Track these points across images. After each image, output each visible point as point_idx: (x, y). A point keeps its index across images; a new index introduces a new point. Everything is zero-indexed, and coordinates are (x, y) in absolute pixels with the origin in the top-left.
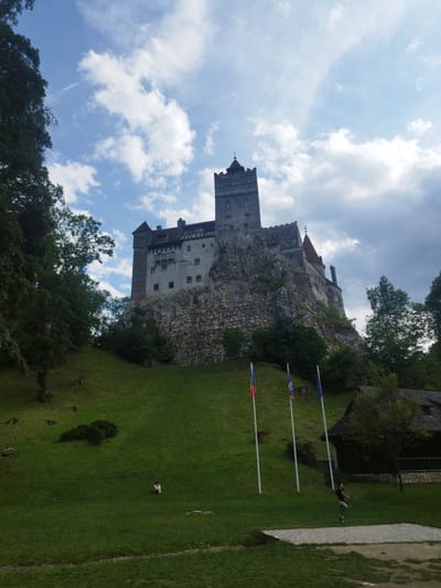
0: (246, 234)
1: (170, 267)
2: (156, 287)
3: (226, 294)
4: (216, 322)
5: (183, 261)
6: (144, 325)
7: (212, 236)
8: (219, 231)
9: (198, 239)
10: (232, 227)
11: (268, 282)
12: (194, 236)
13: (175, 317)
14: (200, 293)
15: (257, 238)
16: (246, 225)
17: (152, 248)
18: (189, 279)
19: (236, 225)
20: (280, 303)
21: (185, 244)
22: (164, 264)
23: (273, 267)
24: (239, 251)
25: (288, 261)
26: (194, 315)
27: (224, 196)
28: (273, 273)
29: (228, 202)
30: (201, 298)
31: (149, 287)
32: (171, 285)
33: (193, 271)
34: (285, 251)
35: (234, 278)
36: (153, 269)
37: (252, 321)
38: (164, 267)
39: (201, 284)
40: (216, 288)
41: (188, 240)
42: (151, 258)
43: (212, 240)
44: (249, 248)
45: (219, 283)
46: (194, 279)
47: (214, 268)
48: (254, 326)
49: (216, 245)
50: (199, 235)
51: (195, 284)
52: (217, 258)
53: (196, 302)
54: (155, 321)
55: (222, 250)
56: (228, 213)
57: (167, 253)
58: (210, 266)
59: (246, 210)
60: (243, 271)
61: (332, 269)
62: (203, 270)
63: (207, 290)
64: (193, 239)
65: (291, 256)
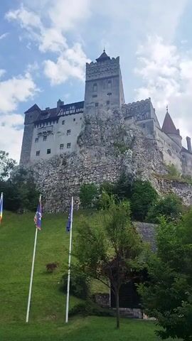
0: (108, 109)
1: (49, 138)
2: (38, 153)
3: (87, 157)
4: (76, 179)
5: (59, 132)
6: (25, 182)
7: (82, 112)
8: (87, 108)
9: (70, 114)
10: (97, 105)
11: (120, 146)
12: (67, 112)
13: (48, 176)
14: (68, 157)
15: (115, 112)
16: (108, 102)
17: (37, 123)
18: (62, 146)
19: (100, 103)
20: (125, 162)
21: (61, 119)
22: (45, 135)
23: (126, 134)
24: (100, 123)
25: (140, 129)
26: (62, 173)
27: (92, 81)
28: (125, 139)
29: (95, 85)
30: (69, 161)
31: (33, 154)
32: (49, 152)
33: (65, 140)
34: (138, 122)
35: (94, 144)
36: (37, 139)
37: (104, 178)
38: (45, 138)
39: (71, 150)
40: (81, 152)
41: (63, 116)
42: (36, 131)
43: (81, 115)
44: (108, 120)
45: (83, 148)
46: (65, 146)
47: (80, 136)
48: (105, 181)
49: (83, 119)
50: (71, 112)
51: (65, 150)
52: (84, 129)
53: (64, 163)
54: (33, 180)
55: (87, 123)
56: (95, 93)
57: (48, 127)
58: (78, 135)
59: (109, 91)
60: (102, 139)
61: (188, 139)
62: (73, 139)
63: (74, 154)
64: (67, 115)
65: (144, 126)
